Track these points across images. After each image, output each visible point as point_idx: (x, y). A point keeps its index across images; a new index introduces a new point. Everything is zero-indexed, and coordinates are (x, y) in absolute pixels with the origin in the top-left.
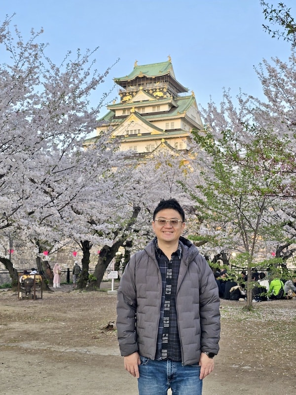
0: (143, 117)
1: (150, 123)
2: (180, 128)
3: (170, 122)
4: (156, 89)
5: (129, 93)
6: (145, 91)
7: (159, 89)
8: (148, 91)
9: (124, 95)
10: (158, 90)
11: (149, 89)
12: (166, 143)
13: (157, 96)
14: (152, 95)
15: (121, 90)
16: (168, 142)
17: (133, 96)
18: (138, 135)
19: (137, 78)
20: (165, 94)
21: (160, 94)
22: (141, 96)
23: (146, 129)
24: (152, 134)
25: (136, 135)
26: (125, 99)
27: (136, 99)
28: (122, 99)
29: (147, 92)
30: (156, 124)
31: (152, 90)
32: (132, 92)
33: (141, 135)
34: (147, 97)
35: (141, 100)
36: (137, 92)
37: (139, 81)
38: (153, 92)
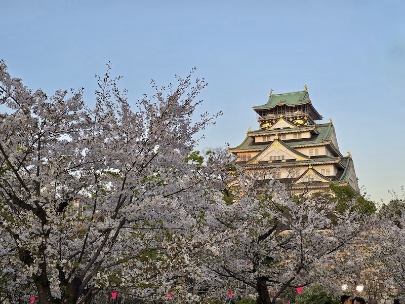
0: (286, 144)
1: (294, 150)
2: (324, 154)
3: (314, 149)
4: (296, 117)
5: (268, 120)
6: (285, 118)
7: (300, 117)
8: (288, 118)
9: (263, 122)
10: (298, 118)
11: (289, 117)
12: (312, 169)
13: (297, 123)
14: (292, 123)
15: (260, 118)
16: (315, 168)
17: (273, 124)
18: (283, 161)
19: (277, 106)
20: (305, 121)
21: (301, 122)
22: (282, 124)
23: (290, 155)
24: (296, 160)
25: (280, 161)
26: (264, 126)
27: (276, 126)
28: (261, 126)
29: (288, 120)
30: (301, 151)
31: (292, 118)
32: (272, 120)
33: (285, 161)
34: (287, 125)
35: (282, 127)
36: (277, 120)
37: (278, 109)
38: (294, 120)
